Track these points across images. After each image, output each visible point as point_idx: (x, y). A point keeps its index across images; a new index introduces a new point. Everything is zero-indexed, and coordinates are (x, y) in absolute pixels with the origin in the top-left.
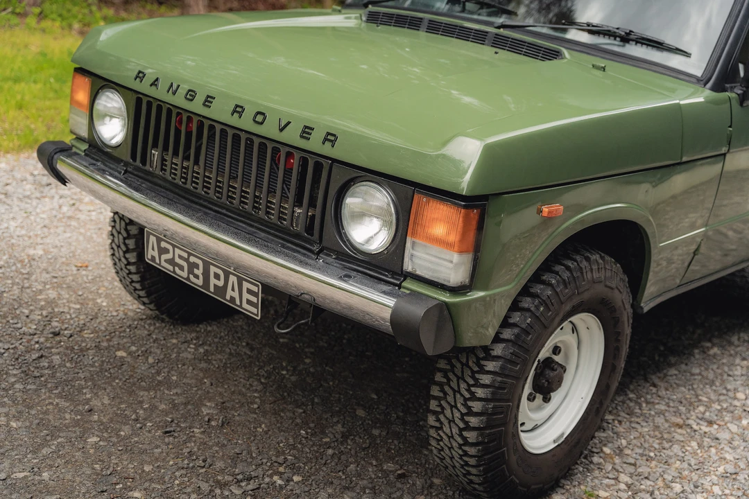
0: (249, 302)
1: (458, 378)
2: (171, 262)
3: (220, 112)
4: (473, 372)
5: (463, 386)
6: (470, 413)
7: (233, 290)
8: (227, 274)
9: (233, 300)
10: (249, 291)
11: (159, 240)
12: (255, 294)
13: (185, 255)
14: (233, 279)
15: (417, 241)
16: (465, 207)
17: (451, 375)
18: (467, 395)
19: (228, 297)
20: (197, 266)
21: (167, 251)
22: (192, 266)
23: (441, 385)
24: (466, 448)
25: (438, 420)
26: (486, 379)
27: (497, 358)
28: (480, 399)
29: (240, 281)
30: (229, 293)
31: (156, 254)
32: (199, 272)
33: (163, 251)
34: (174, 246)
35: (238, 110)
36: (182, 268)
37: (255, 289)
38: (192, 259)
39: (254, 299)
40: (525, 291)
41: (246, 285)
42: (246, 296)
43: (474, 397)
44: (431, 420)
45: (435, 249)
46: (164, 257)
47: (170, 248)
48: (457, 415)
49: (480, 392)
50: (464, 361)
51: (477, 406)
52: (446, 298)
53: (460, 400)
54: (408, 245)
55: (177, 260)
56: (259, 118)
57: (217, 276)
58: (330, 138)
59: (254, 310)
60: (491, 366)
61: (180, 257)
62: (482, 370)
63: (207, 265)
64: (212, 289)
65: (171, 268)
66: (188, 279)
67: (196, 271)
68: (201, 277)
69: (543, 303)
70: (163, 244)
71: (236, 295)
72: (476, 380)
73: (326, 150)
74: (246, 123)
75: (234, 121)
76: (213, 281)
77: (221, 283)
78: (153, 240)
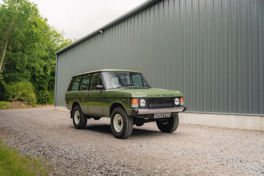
0: (169, 116)
2: (159, 116)
3: (162, 96)
8: (166, 114)
10: (169, 114)
11: (156, 114)
14: (167, 114)
20: (162, 115)
22: (161, 115)
29: (168, 114)
31: (156, 117)
33: (157, 116)
34: (159, 114)
35: (163, 95)
42: (169, 115)
45: (182, 102)
54: (180, 102)
58: (173, 95)
63: (164, 114)
66: (161, 117)
71: (167, 116)
73: (173, 96)
74: (165, 96)
77: (165, 115)
78: (156, 115)
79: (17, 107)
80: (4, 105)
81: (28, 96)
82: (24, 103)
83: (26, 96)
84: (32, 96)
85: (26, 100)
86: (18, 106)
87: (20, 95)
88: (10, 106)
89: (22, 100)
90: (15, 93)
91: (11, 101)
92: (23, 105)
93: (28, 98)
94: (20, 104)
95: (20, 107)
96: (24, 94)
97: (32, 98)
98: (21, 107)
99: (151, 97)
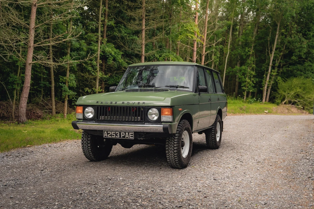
0: (131, 136)
1: (171, 142)
2: (111, 135)
3: (119, 104)
4: (173, 140)
5: (172, 143)
6: (175, 147)
7: (127, 135)
8: (125, 133)
9: (127, 137)
10: (131, 134)
11: (107, 132)
12: (133, 134)
13: (115, 133)
14: (127, 133)
15: (163, 116)
16: (171, 108)
17: (169, 142)
18: (173, 144)
19: (126, 137)
20: (118, 134)
21: (110, 133)
22: (116, 135)
23: (168, 144)
24: (175, 154)
25: (169, 151)
26: (176, 140)
27: (177, 136)
28: (176, 144)
30: (126, 136)
31: (106, 135)
32: (118, 135)
34: (111, 132)
35: (123, 103)
36: (114, 136)
37: (133, 133)
38: (116, 133)
39: (133, 136)
40: (179, 123)
41: (130, 133)
42: (130, 135)
43: (175, 144)
44: (167, 152)
45: (167, 116)
46: (108, 135)
47: (110, 132)
48: (172, 148)
49: (175, 143)
50: (171, 138)
51: (175, 145)
52: (170, 124)
53: (172, 145)
54: (162, 116)
55: (112, 134)
56: (128, 103)
57: (123, 134)
58: (144, 103)
59: (133, 138)
60: (176, 138)
61: (113, 133)
62: (175, 139)
63: (120, 133)
64: (122, 137)
65: (111, 137)
66: (116, 137)
67: (117, 135)
68: (119, 136)
69: (181, 127)
70: (108, 132)
71: (128, 136)
72: (174, 141)
73: (144, 105)
74: (125, 105)
75: (123, 105)
76: (122, 135)
77: (124, 135)
78: (105, 132)
79: (284, 112)
80: (266, 109)
81: (304, 98)
82: (296, 107)
83: (301, 97)
84: (310, 98)
85: (301, 104)
86: (287, 111)
87: (292, 96)
88: (274, 110)
89: (294, 103)
90: (285, 94)
91: (278, 104)
92: (294, 109)
93: (304, 100)
94: (290, 108)
95: (288, 112)
96: (298, 95)
97: (310, 101)
98: (290, 113)
99: (102, 104)
